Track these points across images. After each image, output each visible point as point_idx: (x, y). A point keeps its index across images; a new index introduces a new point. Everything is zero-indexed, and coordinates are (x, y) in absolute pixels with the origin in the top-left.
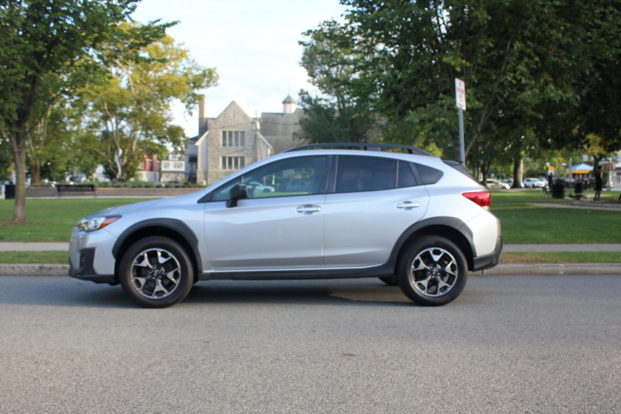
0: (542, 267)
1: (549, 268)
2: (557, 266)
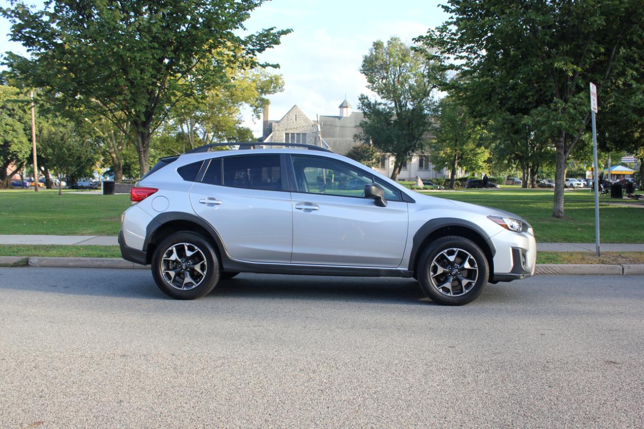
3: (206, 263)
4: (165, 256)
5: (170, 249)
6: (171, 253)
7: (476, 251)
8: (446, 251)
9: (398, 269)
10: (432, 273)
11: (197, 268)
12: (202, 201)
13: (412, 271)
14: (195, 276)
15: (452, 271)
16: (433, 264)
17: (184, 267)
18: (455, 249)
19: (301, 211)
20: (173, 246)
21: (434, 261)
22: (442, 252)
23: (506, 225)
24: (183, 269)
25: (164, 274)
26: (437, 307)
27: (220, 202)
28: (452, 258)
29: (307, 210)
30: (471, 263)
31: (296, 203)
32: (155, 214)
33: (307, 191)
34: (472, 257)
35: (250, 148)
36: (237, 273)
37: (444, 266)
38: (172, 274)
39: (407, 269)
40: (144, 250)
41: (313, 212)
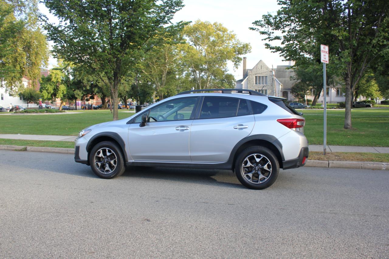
0: (370, 164)
1: (375, 165)
2: (381, 164)
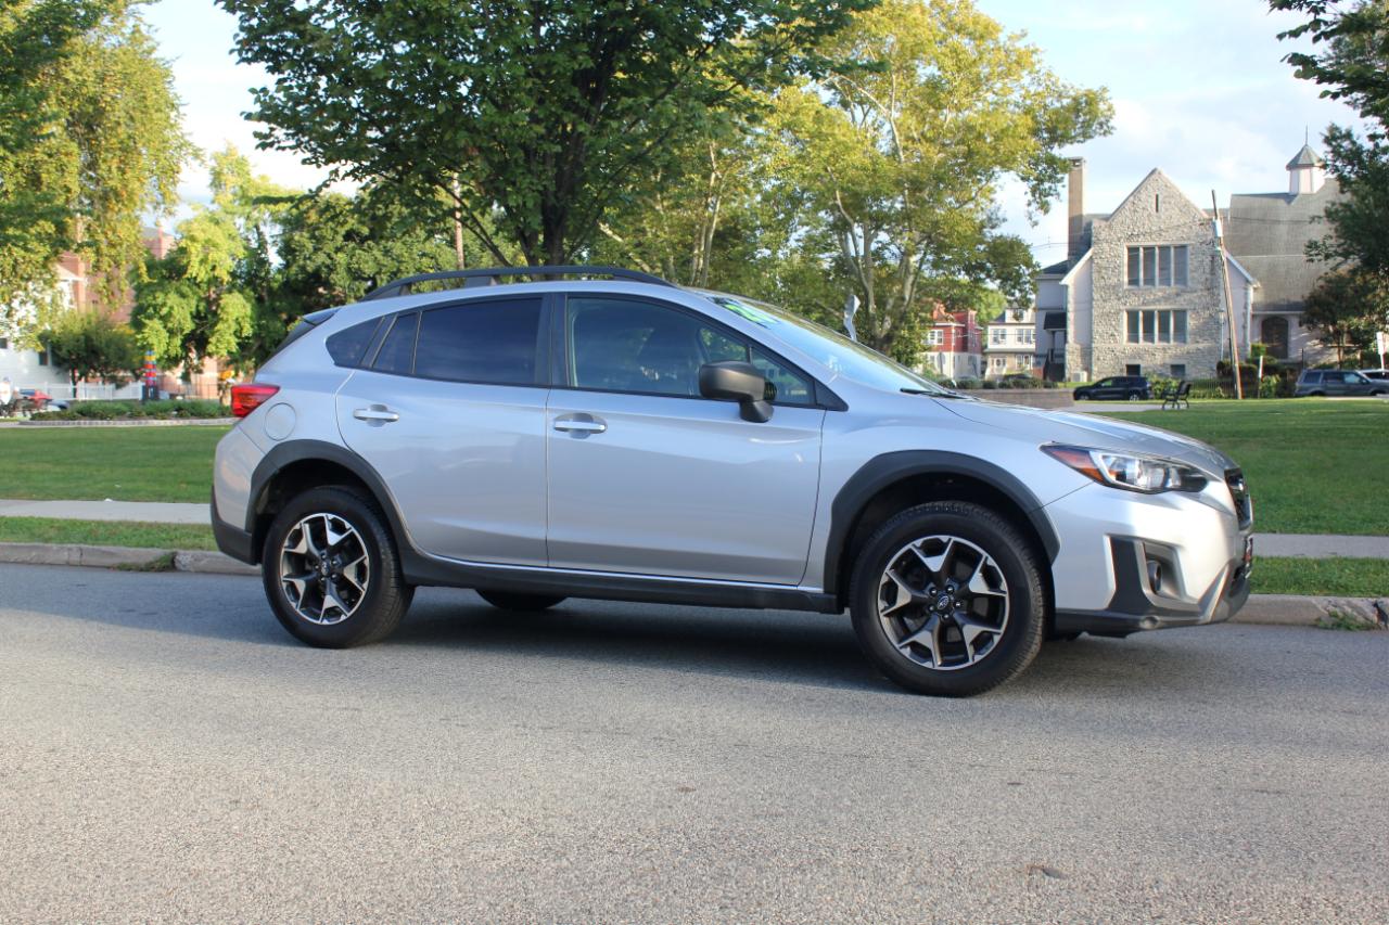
3: (367, 562)
4: (286, 543)
5: (297, 527)
6: (298, 536)
7: (1003, 544)
8: (919, 542)
9: (800, 588)
10: (881, 605)
11: (350, 574)
12: (362, 414)
13: (834, 597)
14: (348, 592)
15: (935, 599)
16: (884, 579)
17: (324, 571)
18: (944, 538)
19: (566, 436)
20: (302, 521)
21: (887, 570)
22: (909, 546)
23: (1098, 471)
24: (322, 576)
25: (284, 585)
26: (901, 697)
27: (395, 417)
28: (935, 564)
29: (582, 433)
30: (990, 578)
31: (556, 415)
32: (269, 446)
33: (576, 385)
34: (991, 562)
35: (488, 284)
36: (561, 598)
37: (915, 586)
38: (301, 585)
39: (820, 590)
40: (247, 530)
41: (593, 439)
